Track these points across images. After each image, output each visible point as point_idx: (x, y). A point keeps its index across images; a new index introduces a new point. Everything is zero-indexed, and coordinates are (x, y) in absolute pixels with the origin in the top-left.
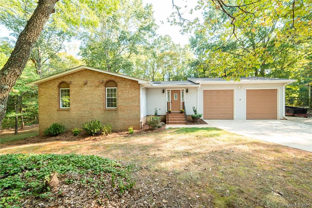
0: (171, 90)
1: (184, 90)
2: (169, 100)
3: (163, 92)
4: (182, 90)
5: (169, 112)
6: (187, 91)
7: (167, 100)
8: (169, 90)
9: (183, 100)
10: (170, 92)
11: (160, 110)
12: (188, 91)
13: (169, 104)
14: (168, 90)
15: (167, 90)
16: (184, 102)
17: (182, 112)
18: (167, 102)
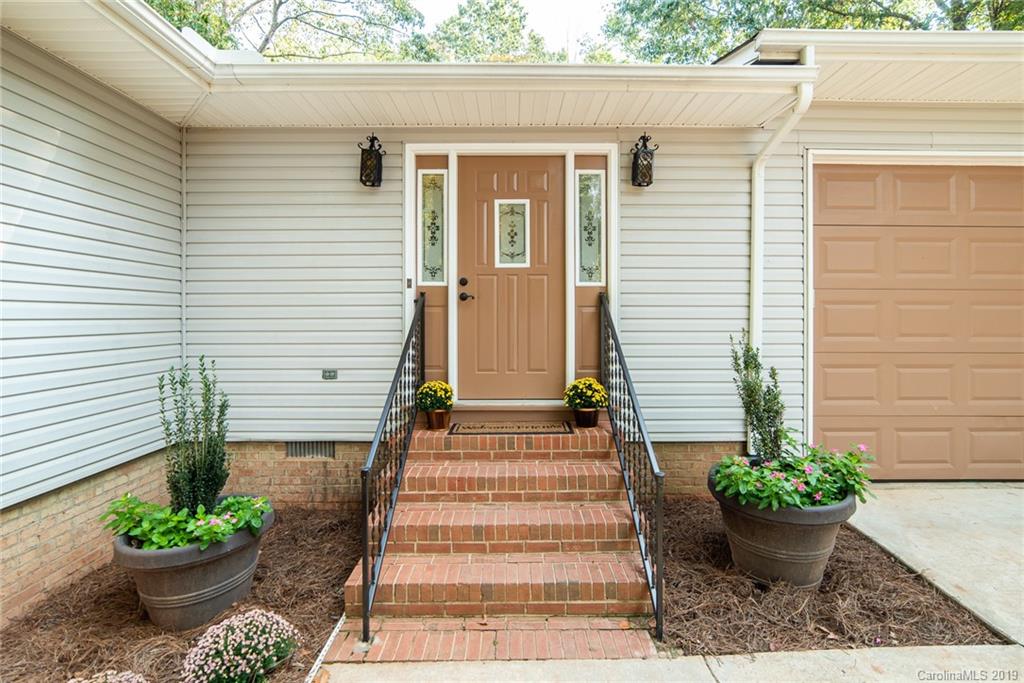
0: (461, 158)
1: (602, 161)
2: (434, 272)
3: (372, 168)
4: (582, 160)
5: (431, 412)
6: (639, 173)
7: (413, 268)
8: (442, 161)
9: (588, 272)
10: (451, 177)
11: (330, 385)
12: (656, 175)
13: (432, 313)
14: (422, 161)
15: (411, 151)
16: (602, 299)
17: (580, 413)
18: (410, 295)
